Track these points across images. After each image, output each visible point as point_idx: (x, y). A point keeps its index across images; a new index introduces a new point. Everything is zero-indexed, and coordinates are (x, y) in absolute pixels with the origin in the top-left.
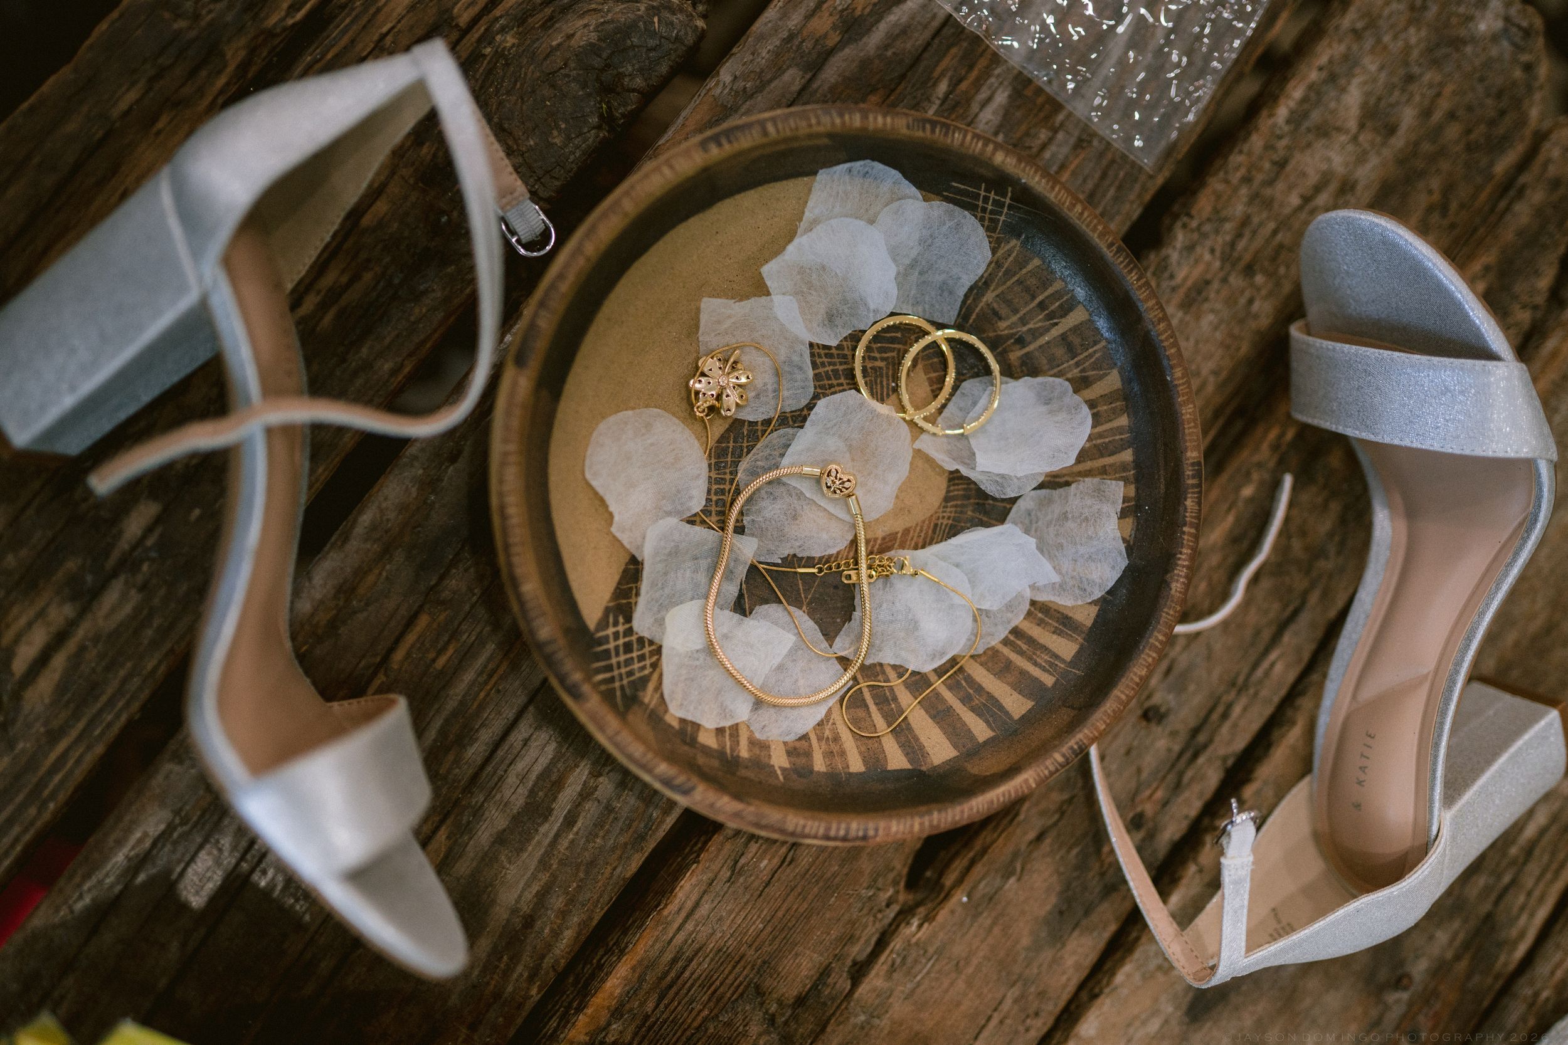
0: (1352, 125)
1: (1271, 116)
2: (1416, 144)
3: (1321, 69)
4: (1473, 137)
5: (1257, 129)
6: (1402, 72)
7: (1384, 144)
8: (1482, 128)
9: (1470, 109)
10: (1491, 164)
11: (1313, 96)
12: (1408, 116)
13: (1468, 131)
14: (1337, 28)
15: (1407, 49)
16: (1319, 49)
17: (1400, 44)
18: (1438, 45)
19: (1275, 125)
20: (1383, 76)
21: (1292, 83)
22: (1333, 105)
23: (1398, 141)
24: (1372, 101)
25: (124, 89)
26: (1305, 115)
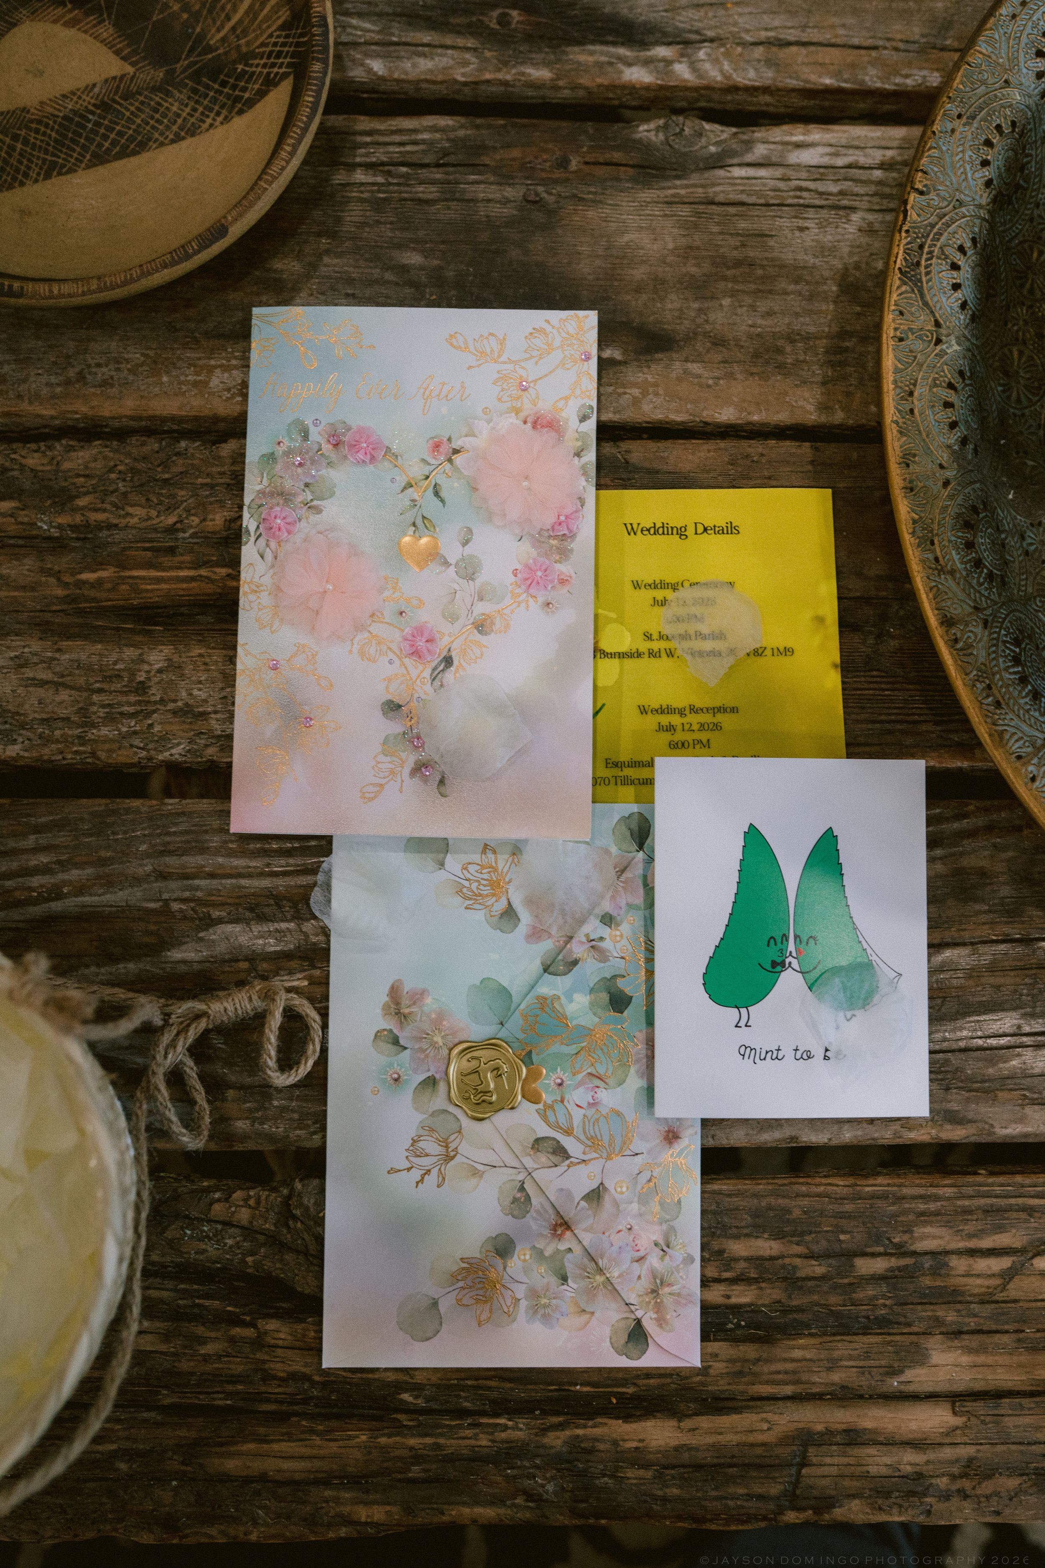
25: (632, 1481)
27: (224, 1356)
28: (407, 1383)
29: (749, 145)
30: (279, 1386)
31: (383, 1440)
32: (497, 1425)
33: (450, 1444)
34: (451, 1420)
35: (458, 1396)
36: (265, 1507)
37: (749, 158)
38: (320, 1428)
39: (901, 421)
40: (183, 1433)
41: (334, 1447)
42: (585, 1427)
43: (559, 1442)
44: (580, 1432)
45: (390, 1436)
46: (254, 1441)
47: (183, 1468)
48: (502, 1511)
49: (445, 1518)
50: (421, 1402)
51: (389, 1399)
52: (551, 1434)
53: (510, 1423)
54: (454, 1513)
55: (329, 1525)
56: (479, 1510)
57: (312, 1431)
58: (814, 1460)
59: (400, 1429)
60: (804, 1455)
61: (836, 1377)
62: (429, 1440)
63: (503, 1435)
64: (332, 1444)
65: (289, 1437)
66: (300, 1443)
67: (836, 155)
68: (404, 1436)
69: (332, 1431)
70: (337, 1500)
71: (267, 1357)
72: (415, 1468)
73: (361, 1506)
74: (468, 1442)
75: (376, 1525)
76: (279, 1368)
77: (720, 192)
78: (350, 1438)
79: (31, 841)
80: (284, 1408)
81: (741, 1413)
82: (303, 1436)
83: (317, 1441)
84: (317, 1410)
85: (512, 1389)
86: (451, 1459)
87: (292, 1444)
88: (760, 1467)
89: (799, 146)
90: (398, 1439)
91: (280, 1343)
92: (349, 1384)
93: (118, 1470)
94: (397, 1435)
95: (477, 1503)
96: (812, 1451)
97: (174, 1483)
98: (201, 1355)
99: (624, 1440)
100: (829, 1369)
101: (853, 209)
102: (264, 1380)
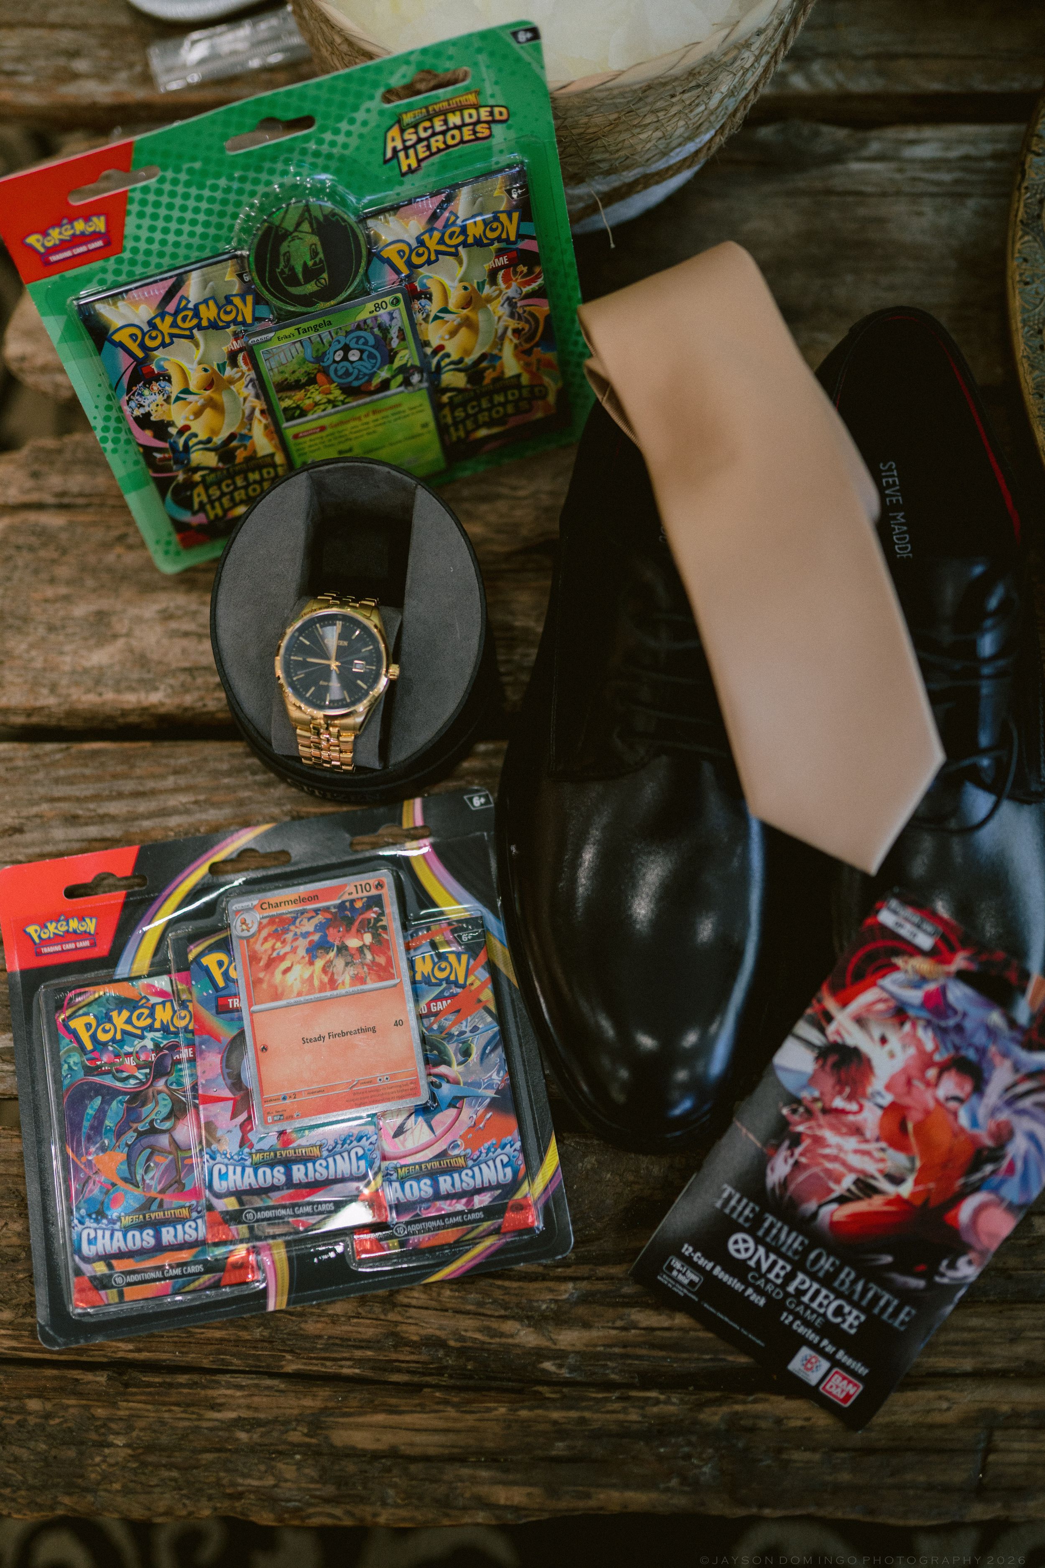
0: (120, 643)
1: (162, 704)
2: (94, 590)
3: (100, 694)
4: (55, 555)
5: (178, 707)
6: (52, 637)
7: (114, 613)
8: (43, 553)
9: (36, 572)
10: (62, 529)
11: (124, 684)
12: (80, 610)
13: (54, 561)
14: (60, 705)
15: (32, 646)
16: (86, 706)
17: (34, 653)
18: (10, 627)
19: (168, 696)
20: (68, 648)
21: (127, 706)
22: (117, 668)
23: (104, 604)
24: (92, 642)
25: (798, 1465)
26: (141, 681)
27: (354, 1317)
28: (547, 1349)
29: (863, 143)
30: (413, 1353)
31: (524, 1413)
32: (648, 1398)
33: (597, 1418)
34: (597, 1392)
35: (605, 1366)
36: (395, 1486)
37: (865, 153)
38: (455, 1399)
39: (1031, 356)
40: (308, 1402)
41: (470, 1420)
42: (744, 1402)
43: (716, 1418)
44: (739, 1408)
45: (531, 1408)
46: (384, 1411)
47: (307, 1440)
48: (654, 1495)
49: (592, 1503)
50: (565, 1373)
51: (529, 1368)
52: (708, 1410)
53: (662, 1397)
54: (602, 1496)
55: (465, 1508)
56: (630, 1495)
57: (446, 1402)
58: (1002, 1445)
59: (542, 1402)
60: (989, 1439)
61: (1020, 1349)
62: (574, 1414)
63: (655, 1409)
64: (468, 1416)
65: (422, 1408)
66: (432, 1415)
67: (947, 149)
68: (547, 1408)
69: (469, 1402)
70: (474, 1480)
71: (399, 1318)
72: (560, 1444)
73: (501, 1486)
74: (614, 1416)
75: (516, 1509)
76: (412, 1332)
77: (838, 183)
78: (489, 1410)
79: (170, 782)
80: (416, 1379)
81: (916, 1389)
82: (437, 1407)
83: (452, 1412)
84: (452, 1382)
85: (664, 1358)
86: (598, 1435)
87: (425, 1416)
88: (941, 1451)
89: (912, 142)
90: (540, 1412)
91: (414, 1302)
92: (488, 1350)
93: (237, 1439)
94: (539, 1407)
95: (626, 1486)
96: (998, 1435)
97: (298, 1457)
98: (329, 1315)
99: (789, 1418)
100: (1012, 1341)
101: (968, 195)
102: (395, 1347)
